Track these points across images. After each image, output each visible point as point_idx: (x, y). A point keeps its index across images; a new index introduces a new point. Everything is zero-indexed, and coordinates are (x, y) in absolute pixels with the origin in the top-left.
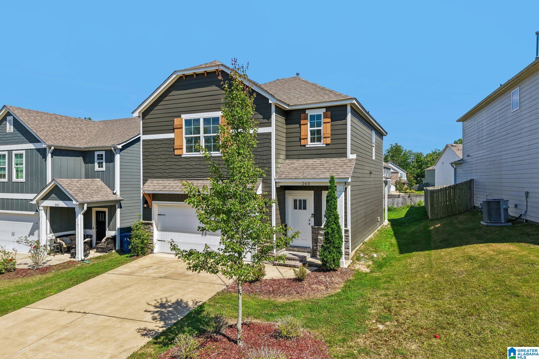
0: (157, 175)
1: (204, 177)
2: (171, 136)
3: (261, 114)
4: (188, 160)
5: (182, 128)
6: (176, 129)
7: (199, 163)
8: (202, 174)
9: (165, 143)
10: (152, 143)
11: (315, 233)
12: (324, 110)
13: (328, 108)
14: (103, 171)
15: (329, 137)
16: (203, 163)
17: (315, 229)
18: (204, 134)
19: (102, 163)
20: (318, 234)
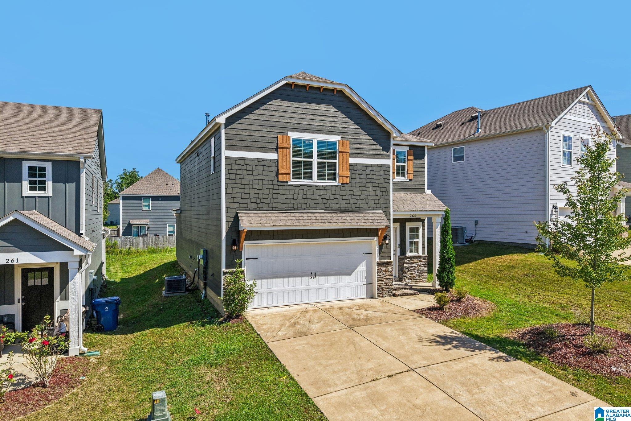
0: (250, 206)
1: (317, 209)
2: (274, 156)
3: (380, 145)
4: (297, 188)
5: (289, 148)
6: (281, 148)
7: (311, 192)
8: (315, 205)
9: (264, 164)
10: (243, 162)
11: (401, 262)
12: (408, 148)
13: (411, 146)
14: (48, 197)
15: (412, 173)
16: (316, 192)
17: (401, 258)
18: (318, 158)
19: (44, 183)
20: (404, 263)
